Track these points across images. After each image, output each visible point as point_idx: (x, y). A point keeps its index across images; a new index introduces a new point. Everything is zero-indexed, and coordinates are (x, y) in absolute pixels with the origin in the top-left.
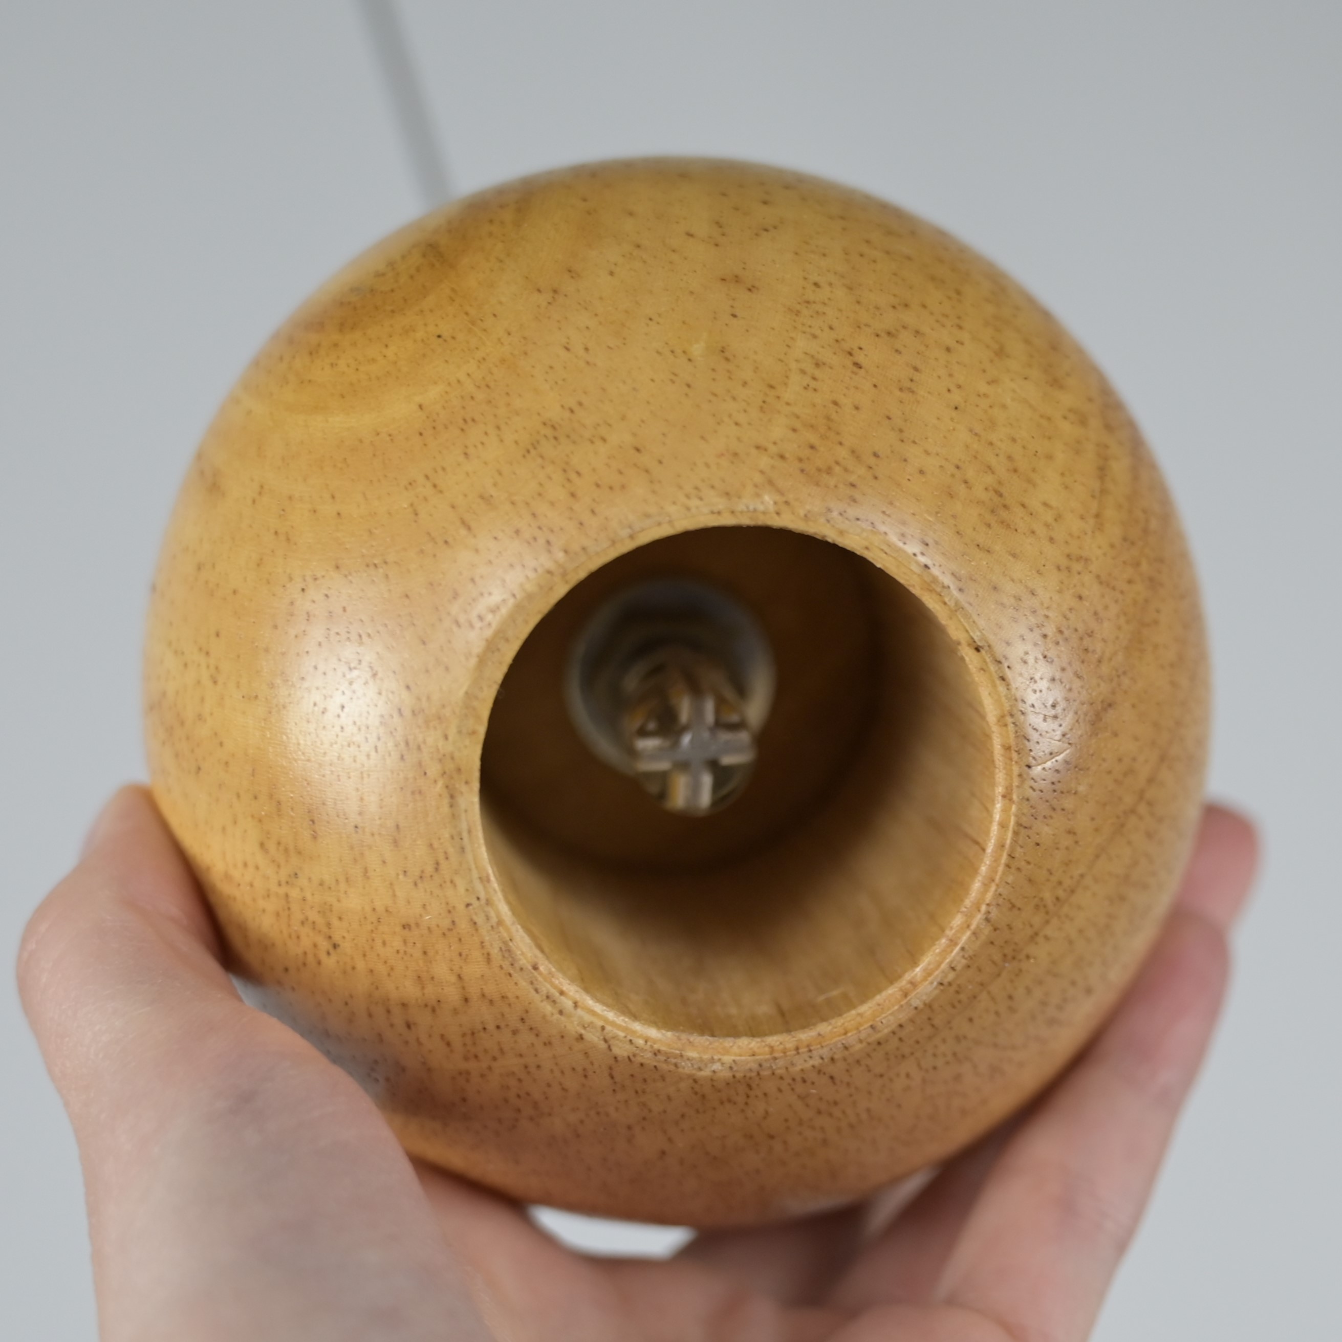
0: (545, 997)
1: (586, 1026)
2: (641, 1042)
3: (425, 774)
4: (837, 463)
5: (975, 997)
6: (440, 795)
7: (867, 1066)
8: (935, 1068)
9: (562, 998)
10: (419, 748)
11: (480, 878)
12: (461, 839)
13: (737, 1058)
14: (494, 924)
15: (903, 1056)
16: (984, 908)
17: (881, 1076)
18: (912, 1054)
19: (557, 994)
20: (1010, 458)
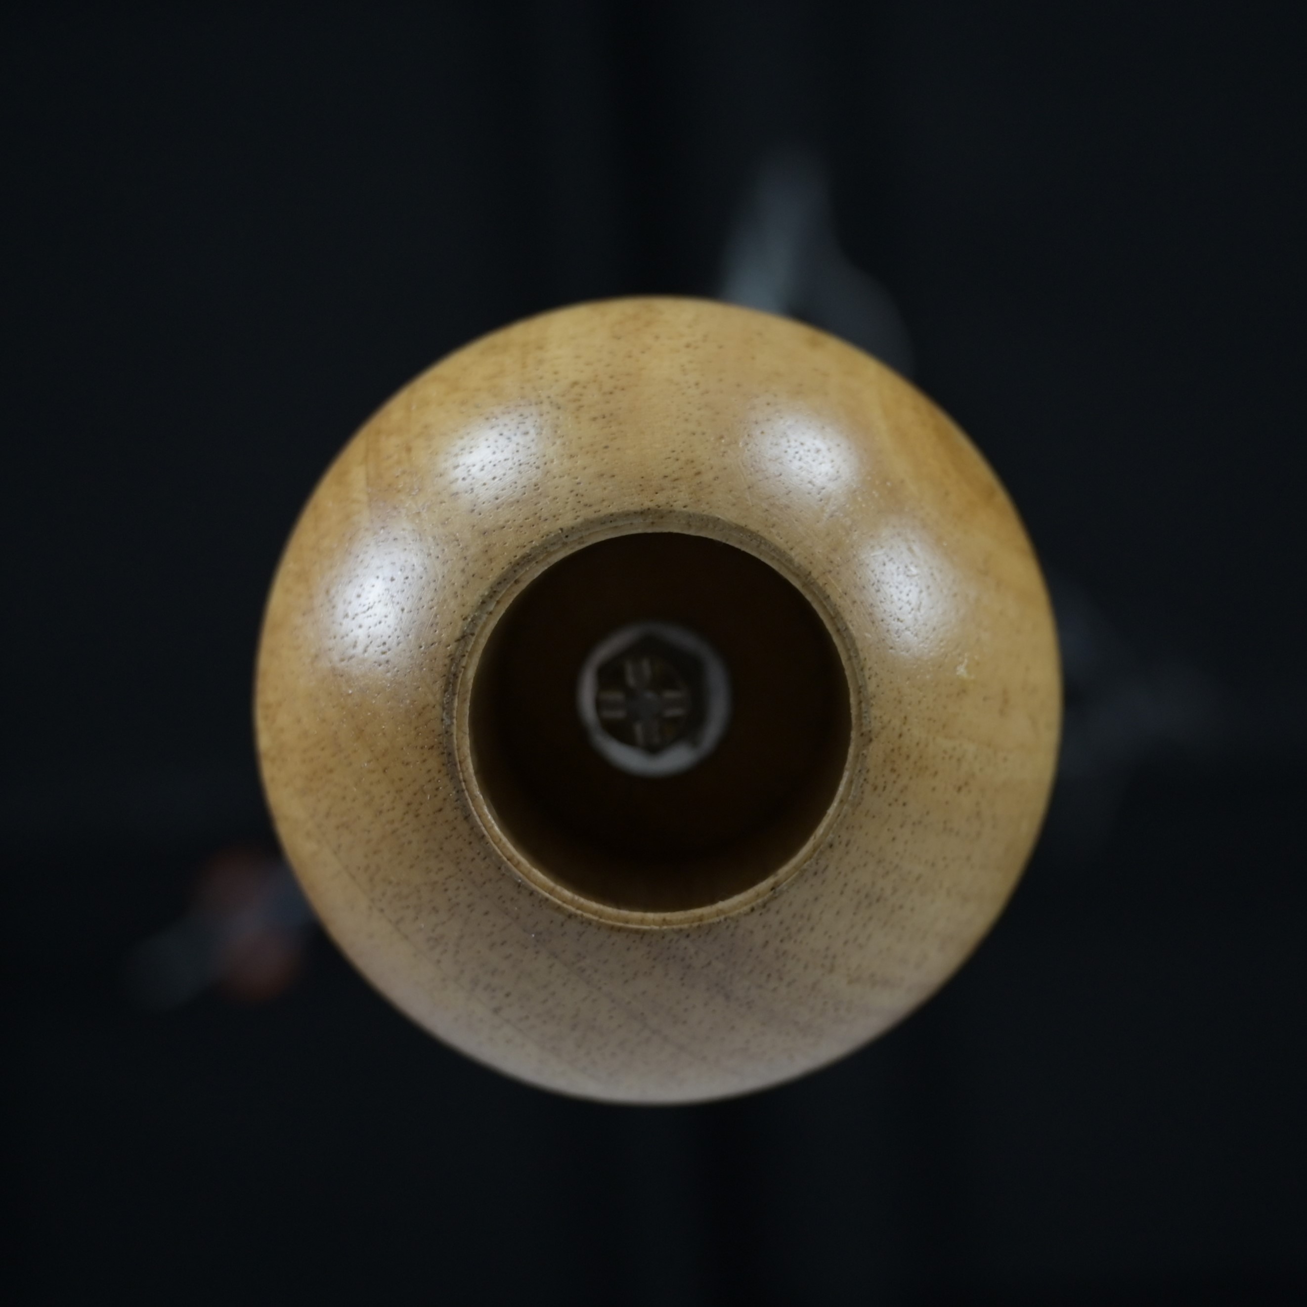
0: (495, 589)
1: (474, 622)
2: (464, 663)
3: (657, 493)
4: (899, 776)
5: (507, 914)
6: (642, 505)
7: (451, 836)
8: (446, 890)
9: (495, 603)
10: (674, 488)
11: (582, 537)
12: (611, 522)
13: (455, 737)
14: (548, 549)
15: (458, 863)
16: (579, 912)
17: (441, 849)
18: (460, 870)
19: (497, 599)
20: (901, 907)
